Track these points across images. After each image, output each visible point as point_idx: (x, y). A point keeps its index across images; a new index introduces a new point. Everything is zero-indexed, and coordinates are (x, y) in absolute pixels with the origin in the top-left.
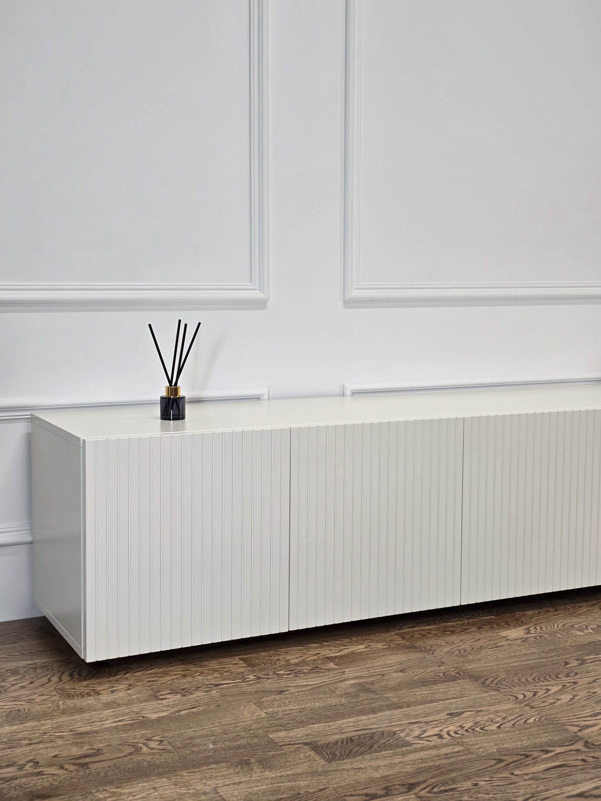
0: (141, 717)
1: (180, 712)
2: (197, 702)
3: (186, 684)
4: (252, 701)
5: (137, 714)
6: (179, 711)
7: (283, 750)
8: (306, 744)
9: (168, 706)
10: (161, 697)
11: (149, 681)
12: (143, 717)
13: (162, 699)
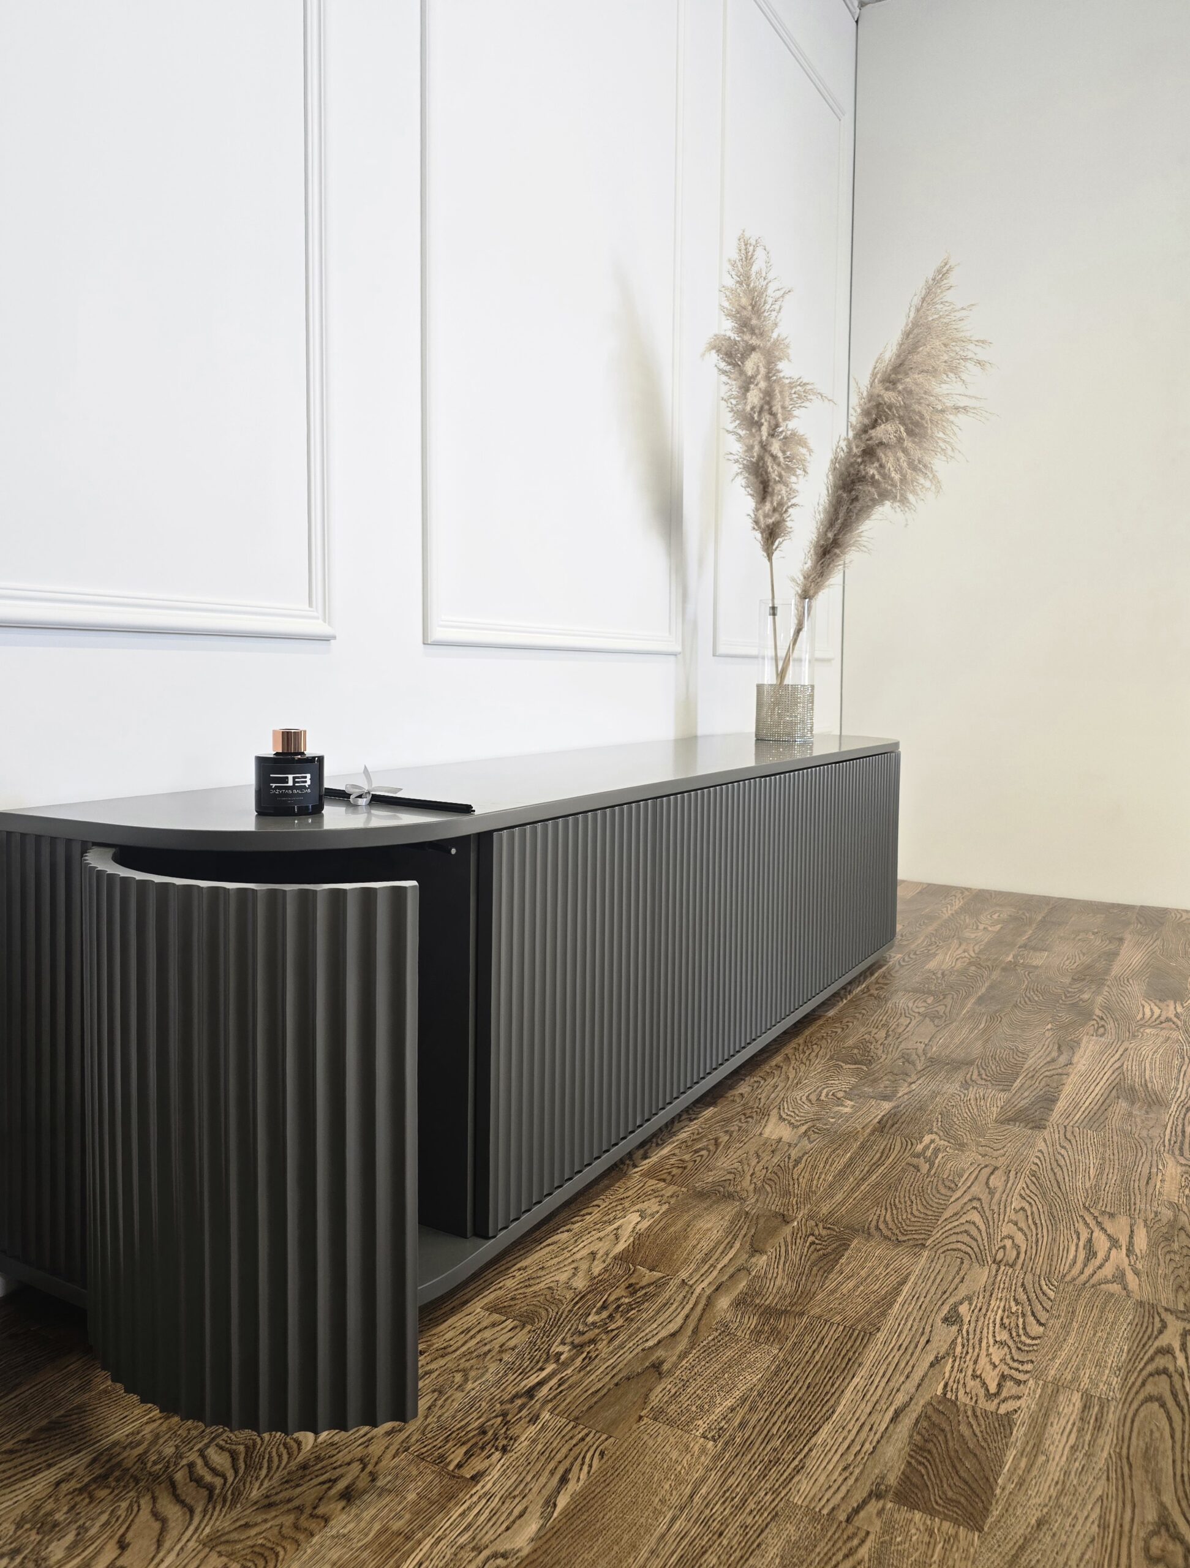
0: (495, 1556)
1: (555, 1505)
2: (549, 1459)
3: (467, 1414)
4: (642, 1414)
5: (478, 1550)
6: (550, 1503)
7: (868, 1533)
8: (876, 1494)
9: (509, 1496)
10: (468, 1473)
11: (388, 1433)
12: (504, 1556)
13: (476, 1478)
